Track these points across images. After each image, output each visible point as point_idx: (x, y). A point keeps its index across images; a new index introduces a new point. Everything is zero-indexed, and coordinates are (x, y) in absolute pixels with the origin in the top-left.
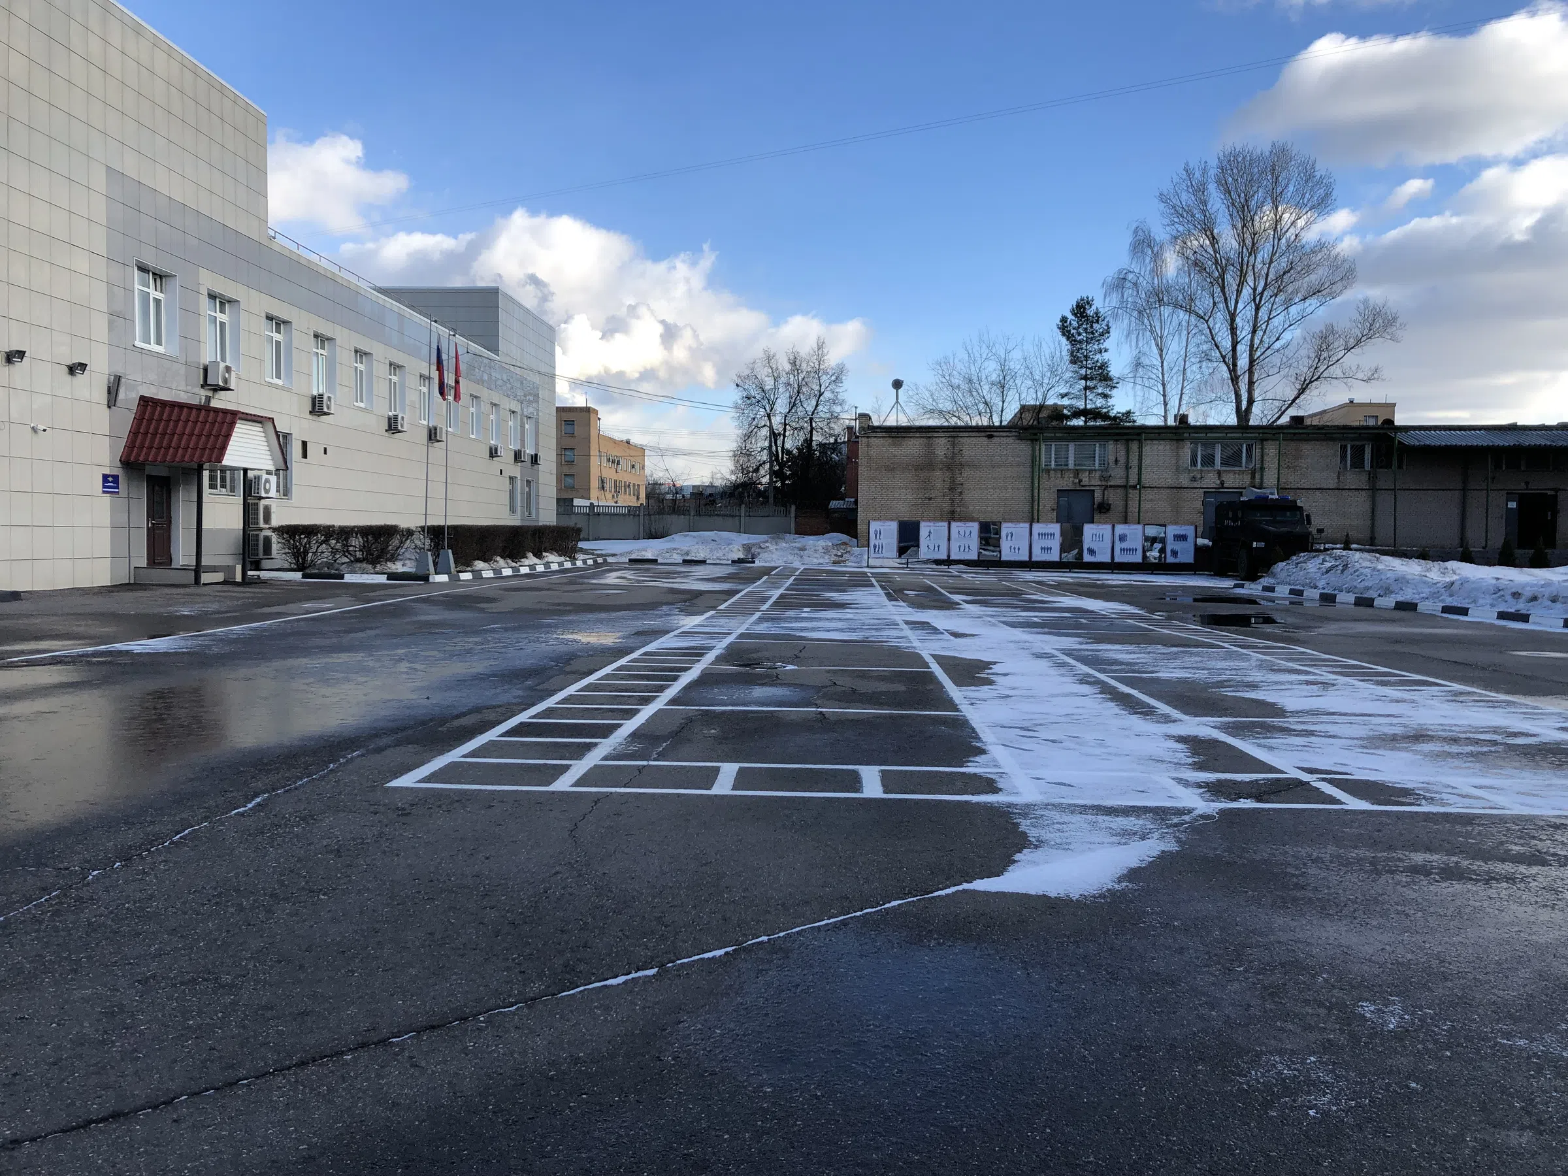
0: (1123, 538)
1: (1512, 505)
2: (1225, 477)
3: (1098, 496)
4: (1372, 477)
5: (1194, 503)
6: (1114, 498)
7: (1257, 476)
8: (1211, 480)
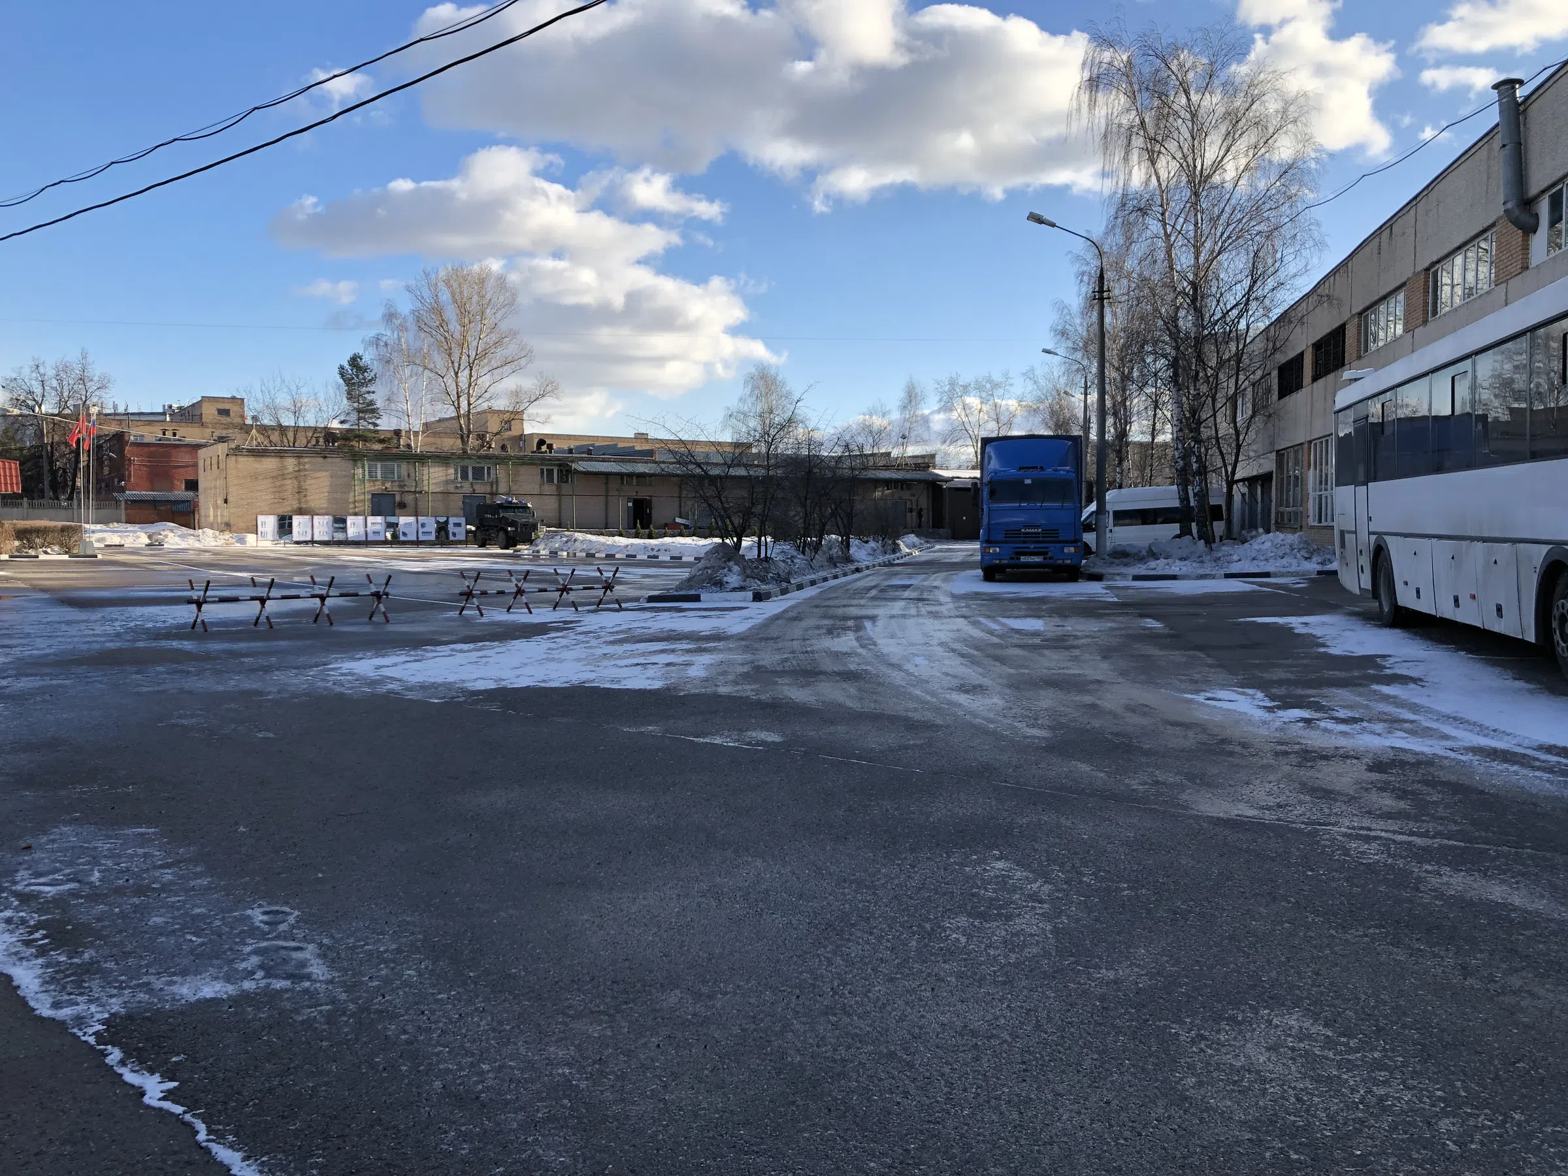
0: (423, 525)
1: (630, 504)
2: (476, 487)
3: (398, 498)
4: (559, 488)
5: (457, 502)
6: (409, 499)
7: (494, 486)
8: (467, 488)
